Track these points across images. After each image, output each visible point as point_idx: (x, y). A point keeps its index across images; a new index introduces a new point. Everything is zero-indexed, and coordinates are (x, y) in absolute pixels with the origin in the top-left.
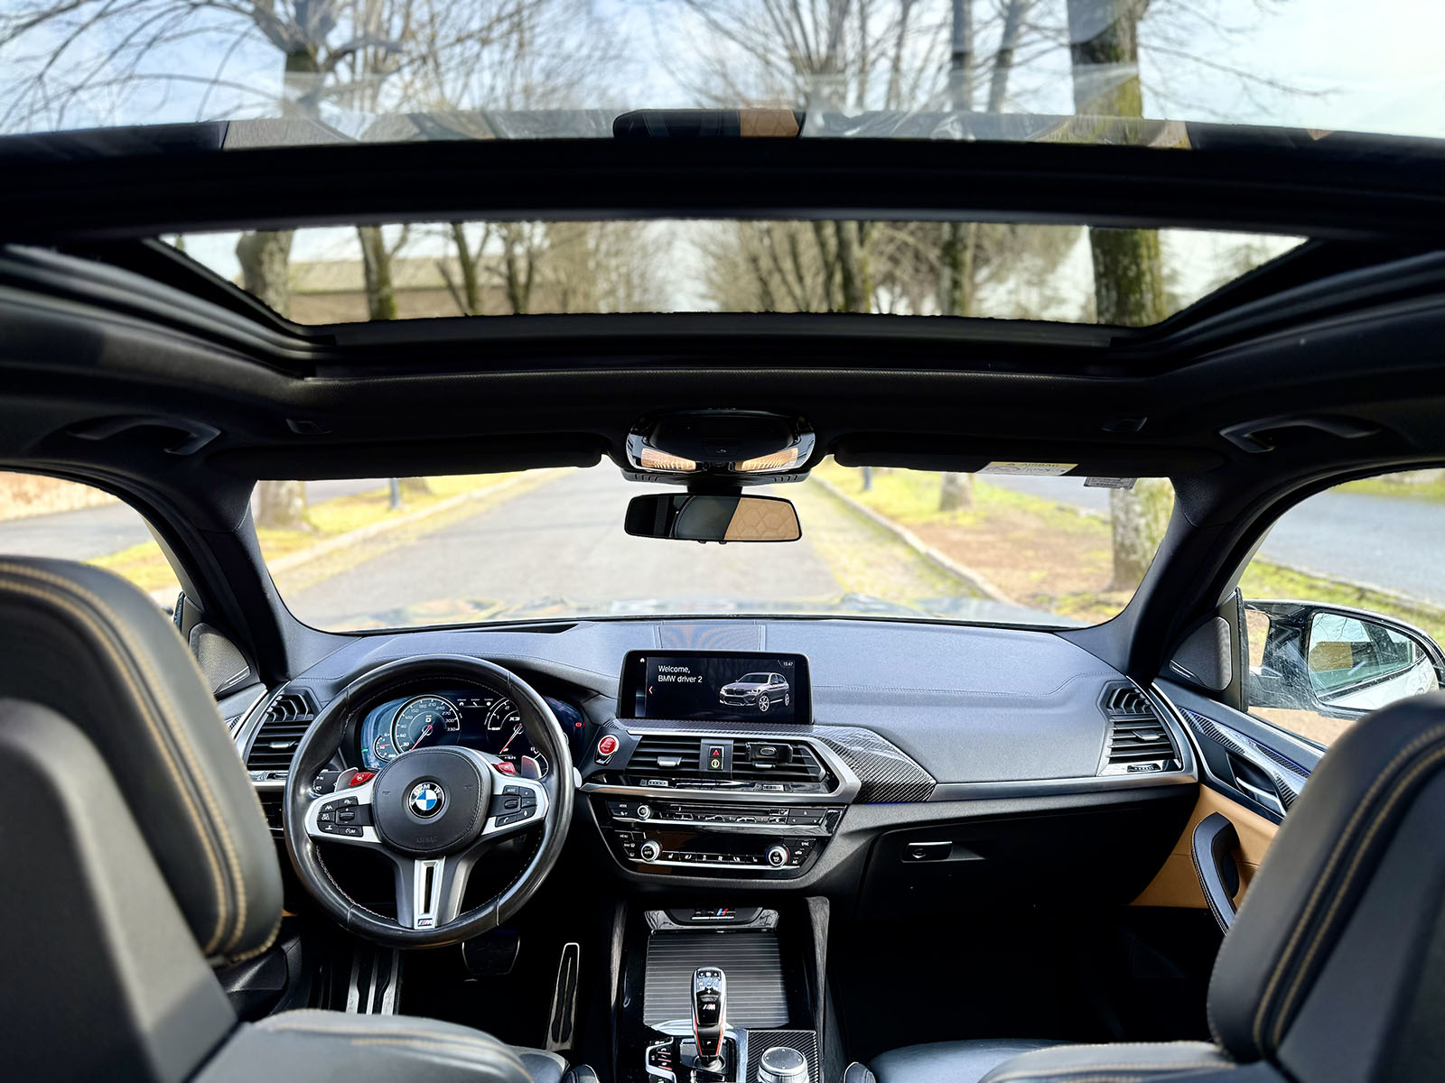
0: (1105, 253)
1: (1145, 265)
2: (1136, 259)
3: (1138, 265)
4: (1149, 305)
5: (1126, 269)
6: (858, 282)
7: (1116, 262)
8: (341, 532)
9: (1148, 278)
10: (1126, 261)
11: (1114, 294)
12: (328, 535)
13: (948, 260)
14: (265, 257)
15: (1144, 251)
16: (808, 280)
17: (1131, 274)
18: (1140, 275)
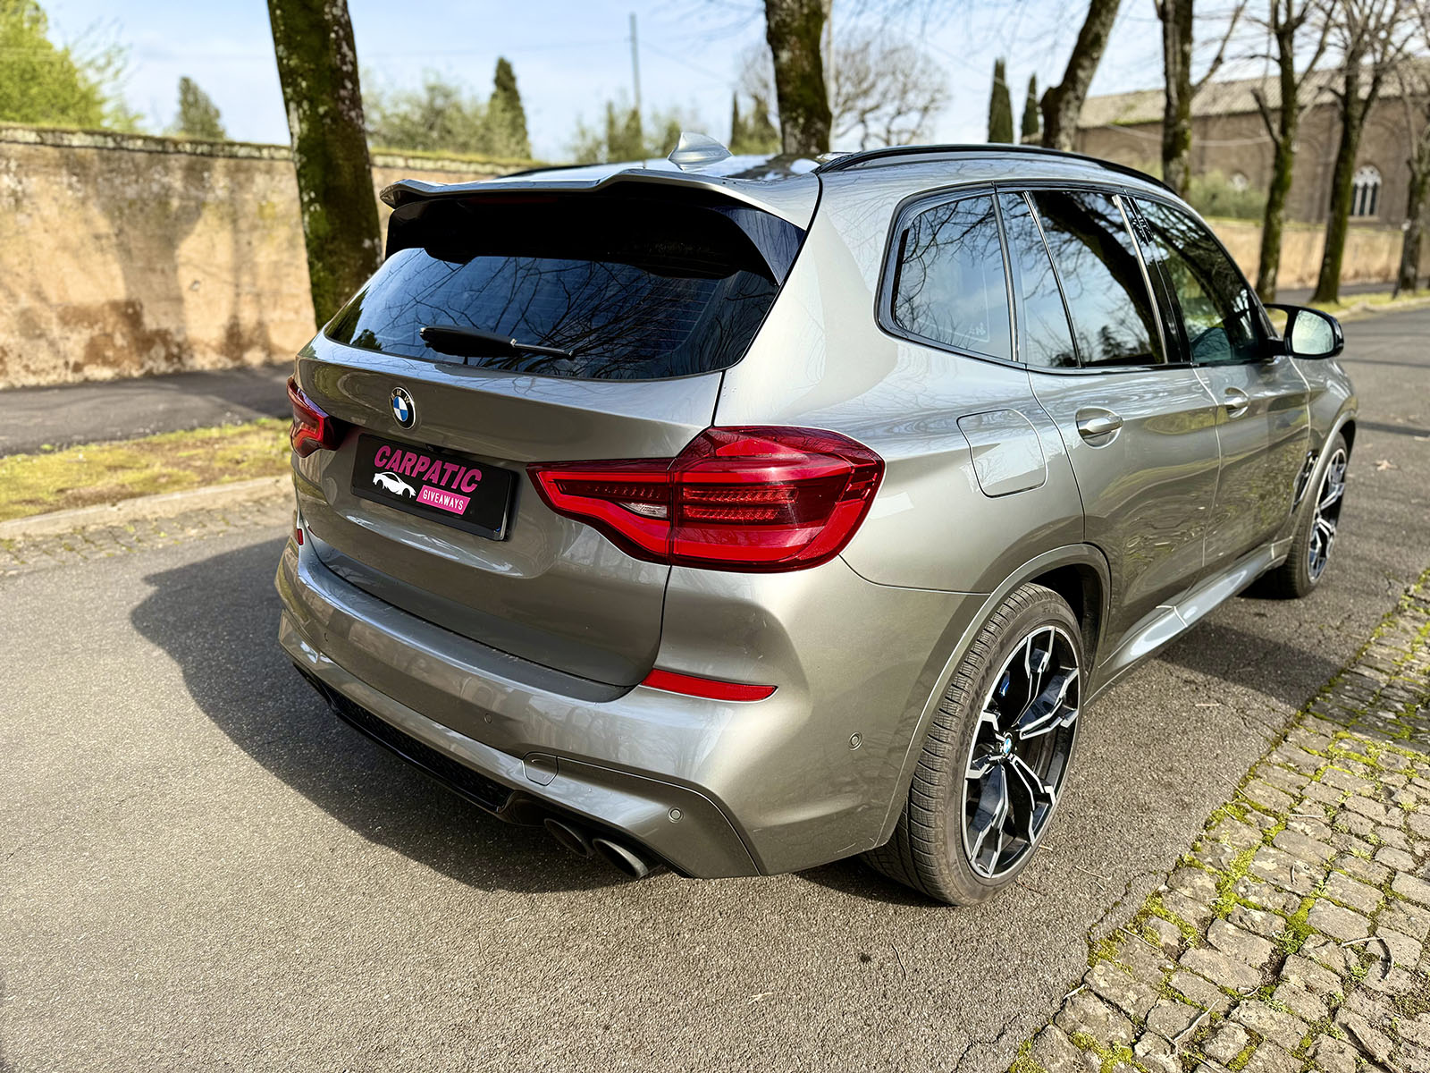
14: (1063, 106)
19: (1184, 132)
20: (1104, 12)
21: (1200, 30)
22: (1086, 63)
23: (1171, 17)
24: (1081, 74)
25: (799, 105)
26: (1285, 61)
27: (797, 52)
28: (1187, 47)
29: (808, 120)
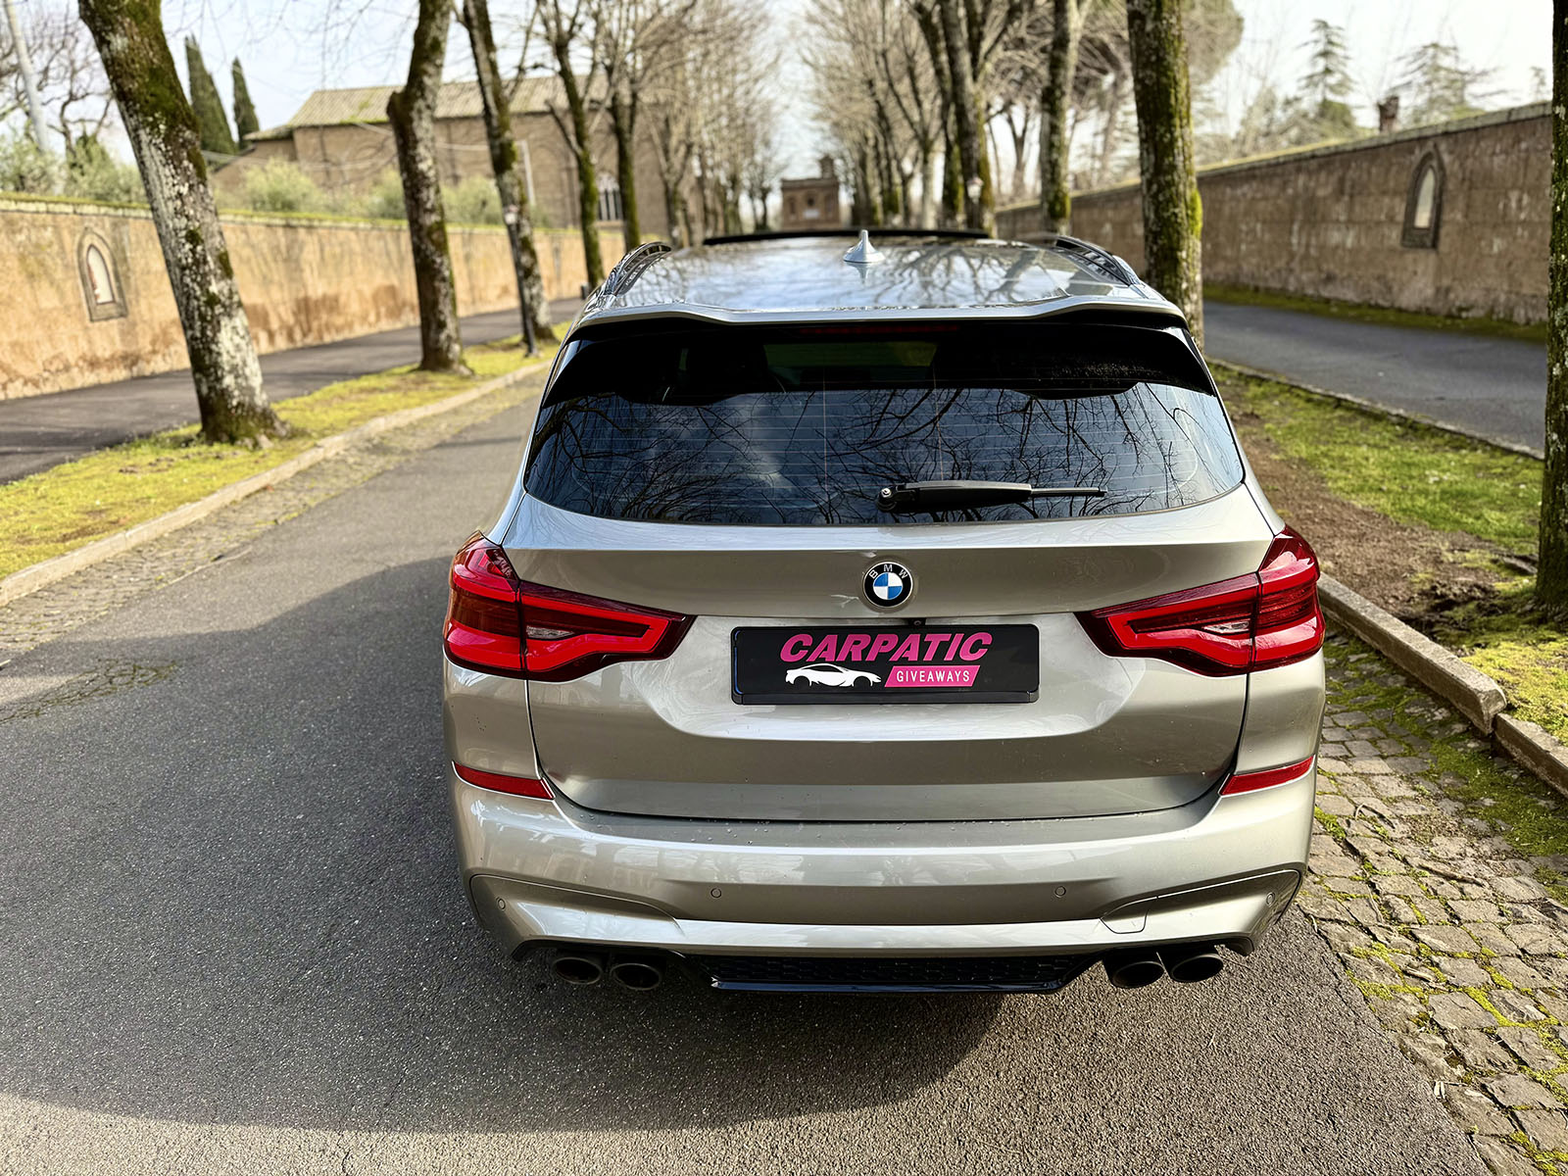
0: (1146, 123)
1: (1177, 133)
2: (1170, 128)
3: (1172, 133)
4: (1180, 165)
5: (1162, 136)
6: (971, 117)
7: (1155, 130)
8: (494, 376)
9: (1180, 143)
10: (1162, 130)
11: (1152, 157)
12: (484, 378)
13: (1047, 106)
14: (414, 115)
15: (1177, 121)
16: (927, 106)
17: (1166, 140)
18: (1173, 141)
19: (510, 144)
20: (438, 15)
21: (498, 35)
22: (431, 69)
23: (475, 23)
24: (427, 81)
25: (154, 108)
26: (565, 74)
27: (137, 39)
28: (492, 55)
29: (171, 127)
